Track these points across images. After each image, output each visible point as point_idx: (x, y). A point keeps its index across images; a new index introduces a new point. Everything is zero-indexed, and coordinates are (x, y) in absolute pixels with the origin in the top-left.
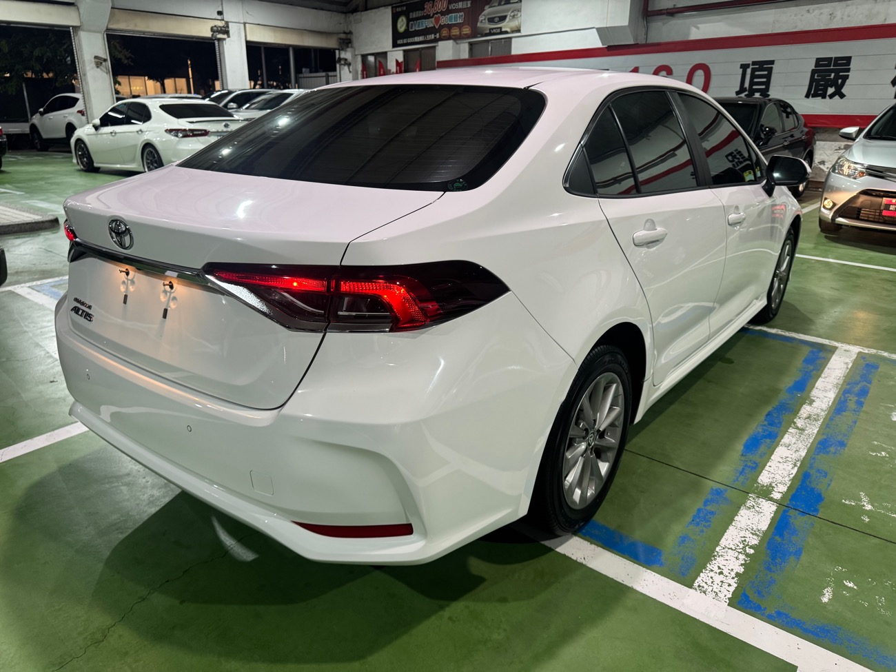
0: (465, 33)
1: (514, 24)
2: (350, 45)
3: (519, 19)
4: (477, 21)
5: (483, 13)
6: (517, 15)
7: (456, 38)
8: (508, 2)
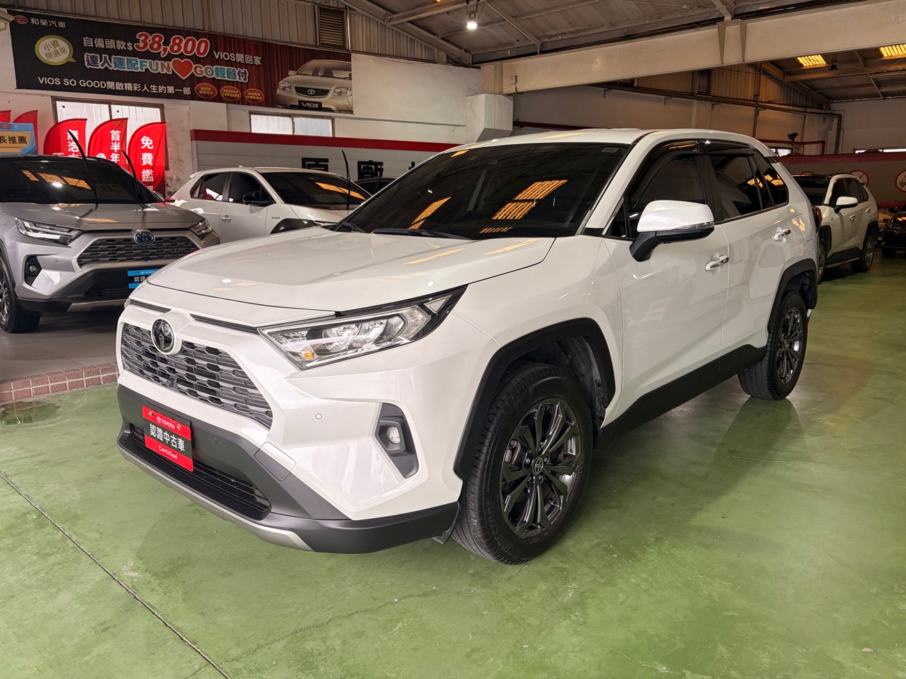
0: (251, 97)
1: (342, 102)
3: (350, 98)
4: (276, 87)
5: (284, 79)
6: (346, 93)
7: (230, 101)
8: (328, 73)
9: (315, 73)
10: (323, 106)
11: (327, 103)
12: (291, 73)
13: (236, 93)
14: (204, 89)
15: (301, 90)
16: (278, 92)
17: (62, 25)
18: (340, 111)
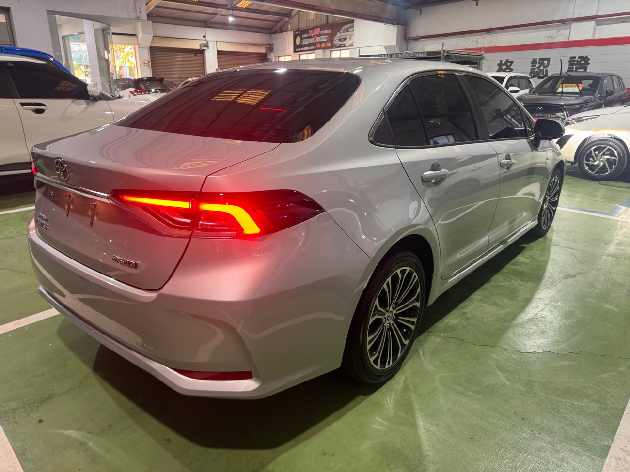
0: (328, 46)
1: (350, 42)
2: (272, 51)
3: (353, 40)
4: (333, 40)
5: (336, 37)
6: (352, 37)
7: (324, 49)
8: (347, 31)
9: (344, 32)
10: (346, 45)
11: (347, 43)
12: (338, 33)
13: (323, 45)
14: (318, 46)
15: (340, 40)
16: (334, 42)
17: (300, 32)
18: (350, 46)
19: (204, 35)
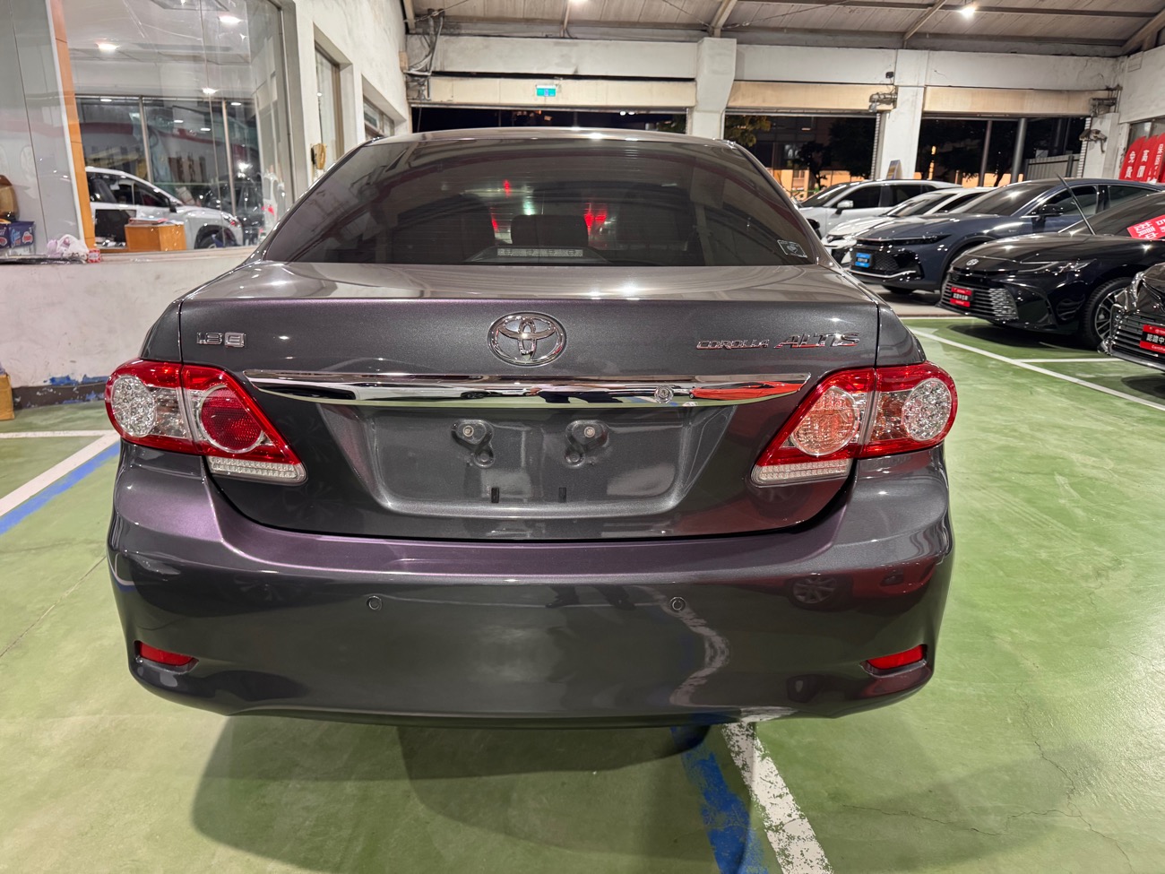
2: (1113, 108)
19: (891, 70)
